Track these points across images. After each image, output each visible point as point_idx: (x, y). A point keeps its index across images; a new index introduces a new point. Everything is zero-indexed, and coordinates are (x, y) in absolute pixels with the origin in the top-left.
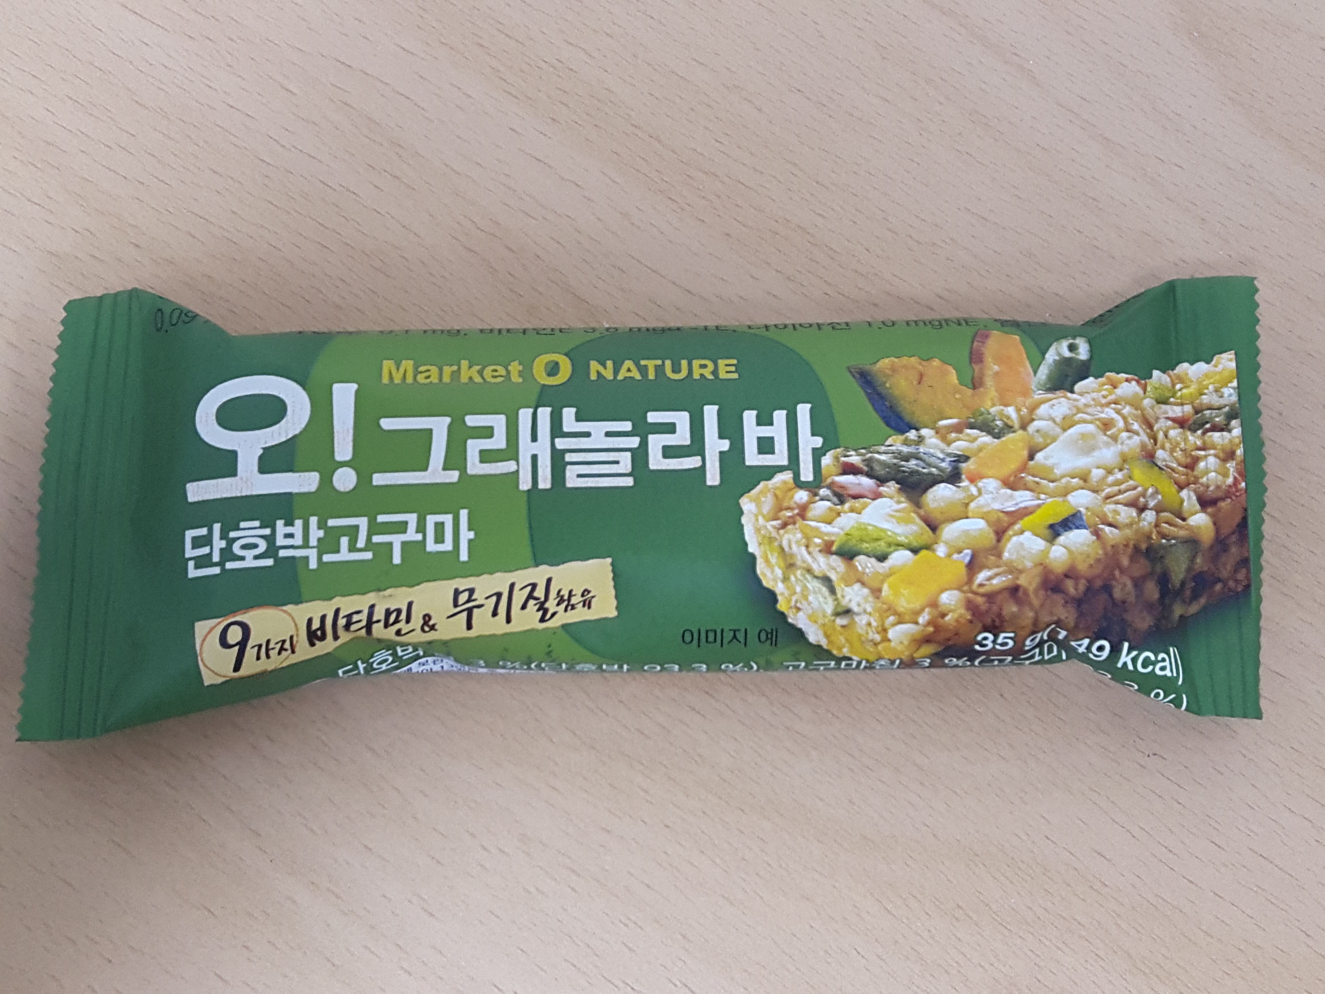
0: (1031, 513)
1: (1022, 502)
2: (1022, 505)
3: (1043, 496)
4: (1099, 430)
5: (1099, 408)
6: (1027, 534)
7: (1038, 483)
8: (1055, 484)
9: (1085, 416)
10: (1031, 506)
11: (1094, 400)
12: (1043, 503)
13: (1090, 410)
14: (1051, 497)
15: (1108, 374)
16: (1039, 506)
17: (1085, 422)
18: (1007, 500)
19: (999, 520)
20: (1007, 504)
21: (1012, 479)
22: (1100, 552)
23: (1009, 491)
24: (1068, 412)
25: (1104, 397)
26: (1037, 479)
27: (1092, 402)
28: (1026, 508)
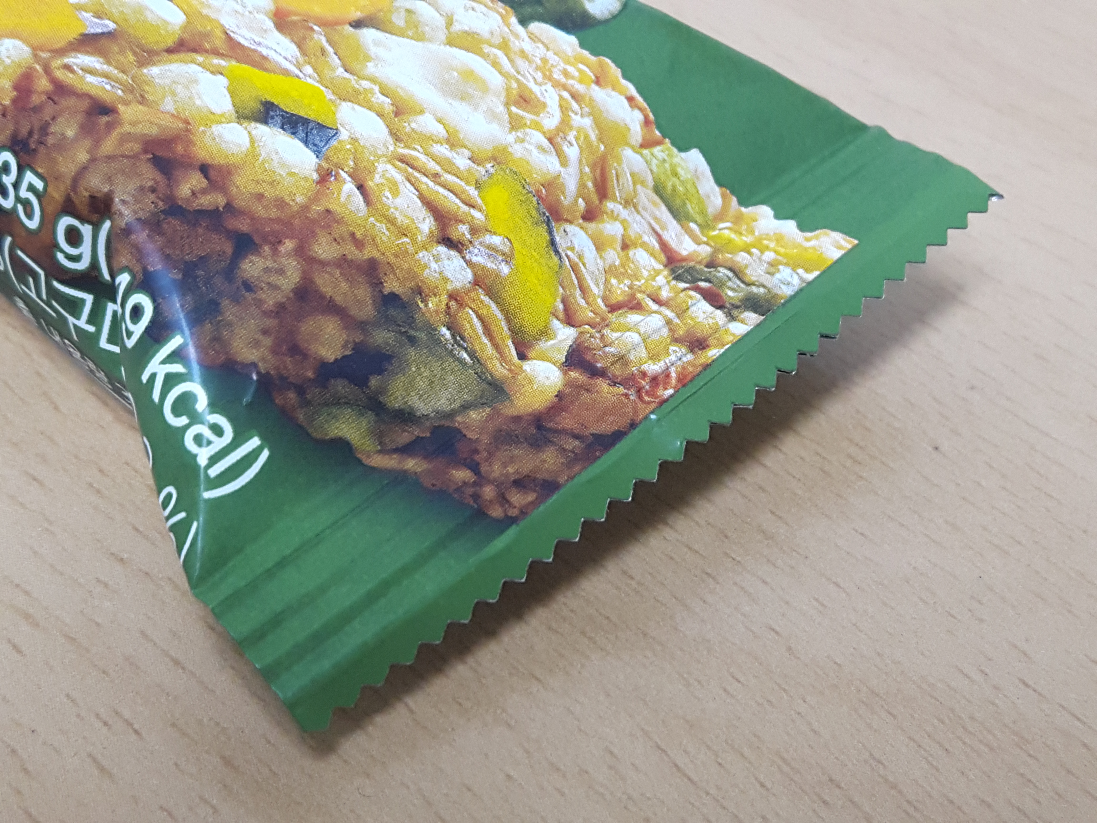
0: (266, 70)
1: (267, 47)
2: (265, 52)
3: (308, 70)
4: (504, 94)
5: (539, 76)
6: (222, 81)
7: (323, 52)
8: (347, 75)
9: (504, 61)
10: (277, 63)
11: (544, 60)
12: (298, 77)
13: (520, 63)
14: (320, 82)
15: (609, 61)
16: (286, 73)
17: (495, 64)
18: (250, 29)
19: (206, 36)
20: (244, 32)
21: (295, 18)
22: (300, 199)
23: (270, 24)
24: (486, 35)
25: (566, 73)
26: (330, 50)
27: (539, 62)
28: (265, 58)
